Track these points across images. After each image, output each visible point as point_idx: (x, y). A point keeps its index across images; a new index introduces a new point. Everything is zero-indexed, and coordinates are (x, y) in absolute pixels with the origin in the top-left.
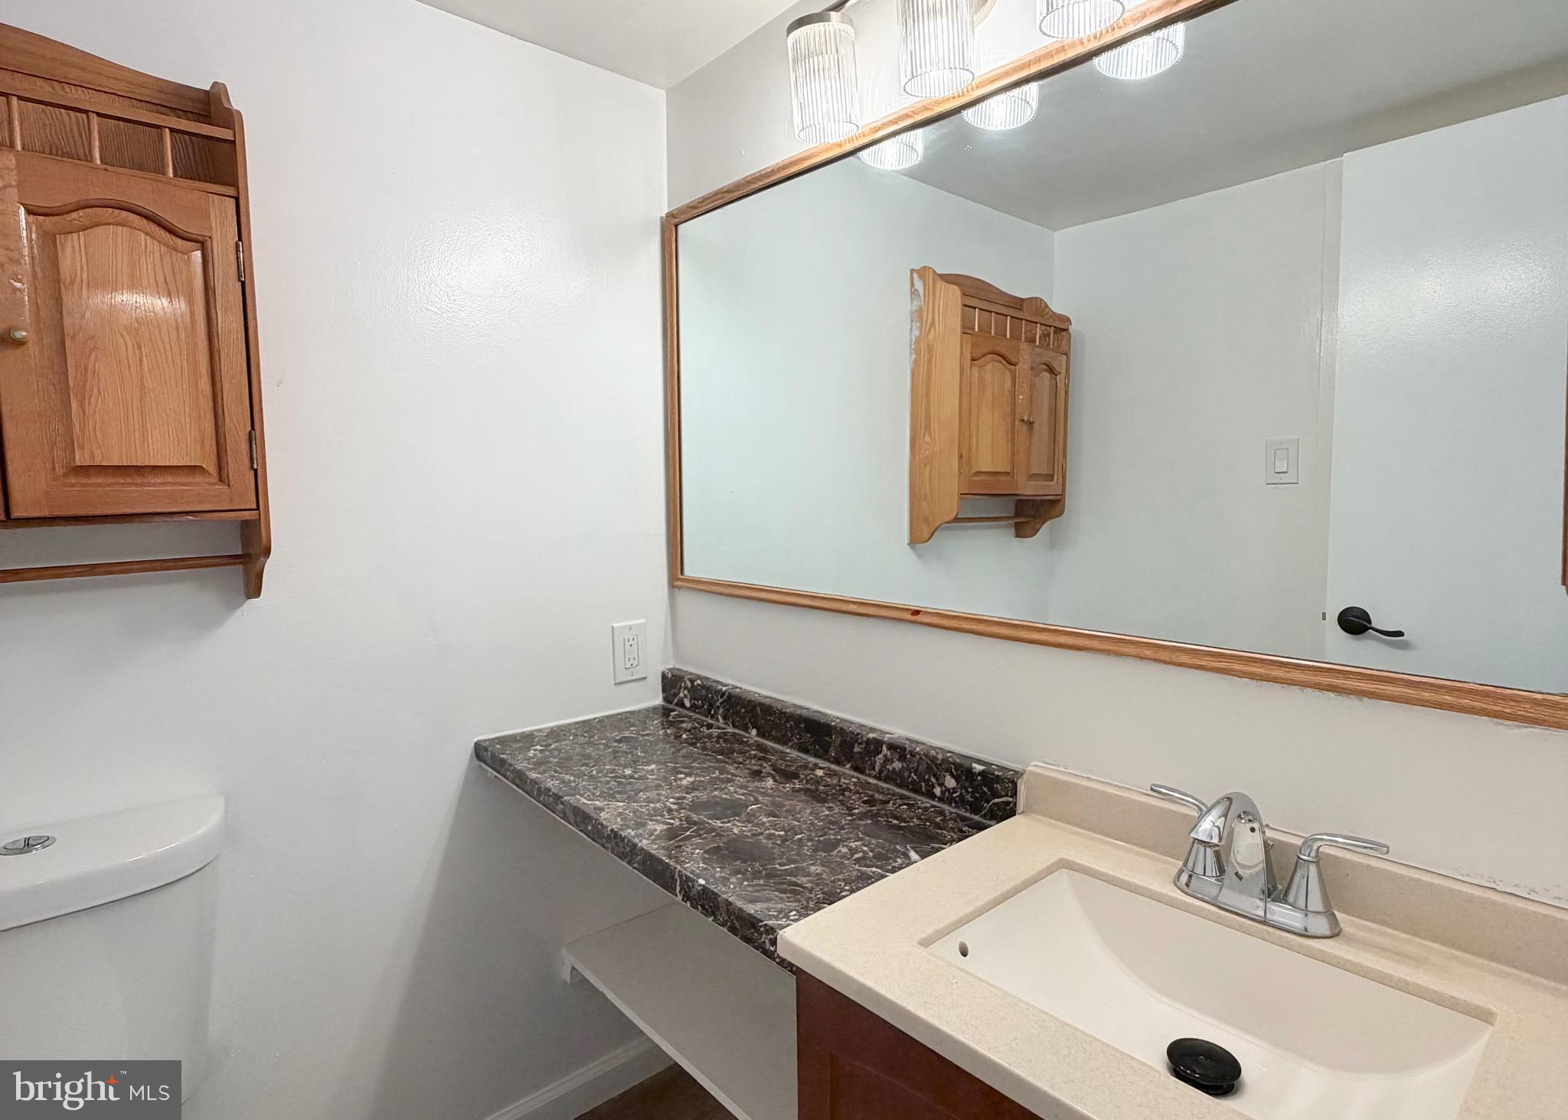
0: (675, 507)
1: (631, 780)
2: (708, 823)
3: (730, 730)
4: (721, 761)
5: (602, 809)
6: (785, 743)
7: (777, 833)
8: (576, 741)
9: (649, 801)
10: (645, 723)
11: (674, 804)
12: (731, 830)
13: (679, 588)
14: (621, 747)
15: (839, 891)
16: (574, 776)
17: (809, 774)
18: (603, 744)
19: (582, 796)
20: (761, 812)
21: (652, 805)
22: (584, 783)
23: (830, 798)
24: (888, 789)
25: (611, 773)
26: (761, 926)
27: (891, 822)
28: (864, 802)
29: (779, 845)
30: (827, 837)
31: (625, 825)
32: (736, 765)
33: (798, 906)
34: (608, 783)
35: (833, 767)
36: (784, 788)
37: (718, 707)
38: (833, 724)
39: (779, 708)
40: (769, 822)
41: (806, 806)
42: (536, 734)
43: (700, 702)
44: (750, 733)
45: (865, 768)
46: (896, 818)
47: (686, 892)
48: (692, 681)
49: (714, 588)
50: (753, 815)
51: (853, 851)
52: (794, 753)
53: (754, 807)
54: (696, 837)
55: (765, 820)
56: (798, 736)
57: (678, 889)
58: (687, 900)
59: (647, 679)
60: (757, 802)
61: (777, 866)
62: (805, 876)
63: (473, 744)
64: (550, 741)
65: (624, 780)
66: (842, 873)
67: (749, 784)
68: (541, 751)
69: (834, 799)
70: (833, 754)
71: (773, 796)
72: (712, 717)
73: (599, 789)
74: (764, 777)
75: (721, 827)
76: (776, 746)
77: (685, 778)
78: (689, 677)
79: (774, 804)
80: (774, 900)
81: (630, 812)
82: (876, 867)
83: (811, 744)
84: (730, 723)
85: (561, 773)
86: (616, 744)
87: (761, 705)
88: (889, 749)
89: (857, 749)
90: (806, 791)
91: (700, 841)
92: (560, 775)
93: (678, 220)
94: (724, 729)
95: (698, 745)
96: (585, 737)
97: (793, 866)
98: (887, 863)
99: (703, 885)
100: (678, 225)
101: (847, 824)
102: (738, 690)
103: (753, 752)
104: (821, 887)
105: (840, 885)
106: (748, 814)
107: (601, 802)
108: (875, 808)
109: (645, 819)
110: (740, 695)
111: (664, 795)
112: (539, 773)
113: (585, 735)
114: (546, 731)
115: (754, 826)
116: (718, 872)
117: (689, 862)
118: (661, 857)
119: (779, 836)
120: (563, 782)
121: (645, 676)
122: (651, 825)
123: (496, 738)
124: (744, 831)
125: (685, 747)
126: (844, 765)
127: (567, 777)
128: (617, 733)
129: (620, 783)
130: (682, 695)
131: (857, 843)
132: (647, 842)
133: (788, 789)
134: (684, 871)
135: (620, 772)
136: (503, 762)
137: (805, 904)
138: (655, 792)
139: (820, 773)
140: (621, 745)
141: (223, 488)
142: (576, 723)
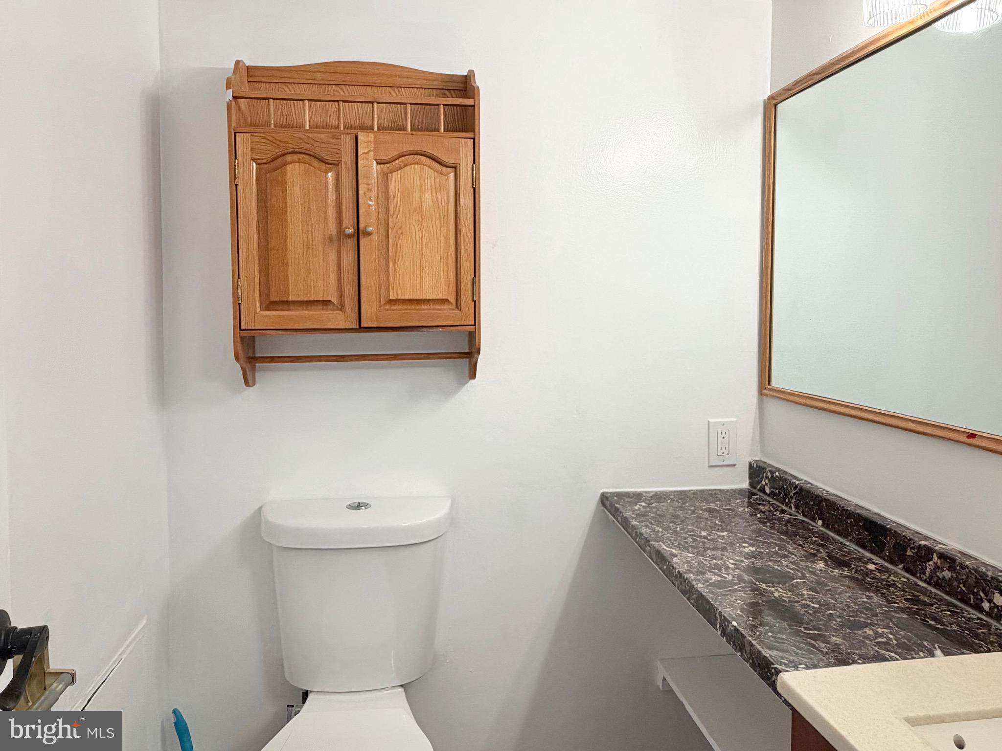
0: (765, 330)
1: (705, 540)
2: (755, 584)
3: (801, 517)
4: (783, 540)
5: (675, 556)
6: (845, 537)
7: (812, 605)
8: (672, 504)
9: (713, 557)
10: (730, 500)
11: (733, 564)
12: (772, 593)
13: (767, 395)
14: (704, 515)
15: (851, 661)
16: (662, 529)
17: (860, 566)
18: (691, 510)
19: (664, 543)
20: (804, 586)
21: (714, 561)
22: (668, 535)
23: (873, 589)
24: (936, 594)
25: (690, 532)
26: (773, 668)
27: (928, 622)
28: (905, 600)
29: (810, 614)
30: (857, 619)
31: (689, 570)
32: (795, 546)
33: (809, 662)
34: (686, 538)
35: (887, 564)
36: (832, 572)
37: (792, 497)
38: (888, 526)
39: (842, 506)
40: (808, 594)
41: (848, 590)
42: (644, 494)
43: (777, 491)
44: (817, 523)
45: (917, 571)
46: (934, 619)
47: (723, 629)
48: (772, 473)
49: (792, 398)
50: (796, 587)
51: (877, 635)
52: (853, 547)
53: (799, 580)
54: (741, 591)
55: (805, 592)
56: (857, 533)
57: (718, 626)
58: (724, 636)
59: (736, 466)
60: (803, 577)
61: (802, 629)
62: (824, 643)
63: (599, 495)
64: (652, 501)
65: (699, 539)
66: (860, 649)
67: (801, 563)
68: (644, 507)
69: (877, 590)
70: (887, 554)
71: (820, 576)
72: (787, 505)
73: (678, 541)
74: (817, 560)
75: (764, 589)
76: (838, 538)
77: (748, 547)
78: (770, 469)
79: (818, 583)
80: (789, 652)
81: (696, 562)
82: (895, 653)
83: (867, 542)
84: (800, 512)
85: (654, 525)
86: (701, 512)
87: (827, 500)
88: (939, 558)
89: (909, 553)
90: (852, 578)
91: (743, 595)
92: (653, 526)
93: (776, 101)
94: (795, 516)
95: (768, 524)
96: (679, 502)
97: (816, 632)
98: (906, 651)
99: (735, 627)
100: (777, 104)
101: (882, 613)
102: (809, 485)
103: (814, 539)
104: (835, 654)
105: (854, 658)
106: (792, 584)
107: (676, 550)
108: (916, 607)
109: (706, 570)
110: (810, 489)
111: (726, 556)
112: (638, 522)
113: (680, 501)
114: (652, 493)
115: (792, 595)
116: (750, 620)
117: (729, 608)
118: (709, 599)
119: (813, 607)
120: (654, 531)
121: (734, 463)
122: (708, 575)
123: (616, 492)
124: (783, 596)
125: (756, 524)
126: (897, 565)
127: (657, 528)
128: (704, 504)
129: (695, 540)
130: (763, 483)
131: (885, 630)
132: (702, 586)
133: (835, 574)
134: (723, 613)
135: (698, 532)
136: (617, 509)
137: (816, 662)
138: (720, 552)
139: (871, 567)
140: (705, 513)
141: (456, 312)
142: (675, 491)
